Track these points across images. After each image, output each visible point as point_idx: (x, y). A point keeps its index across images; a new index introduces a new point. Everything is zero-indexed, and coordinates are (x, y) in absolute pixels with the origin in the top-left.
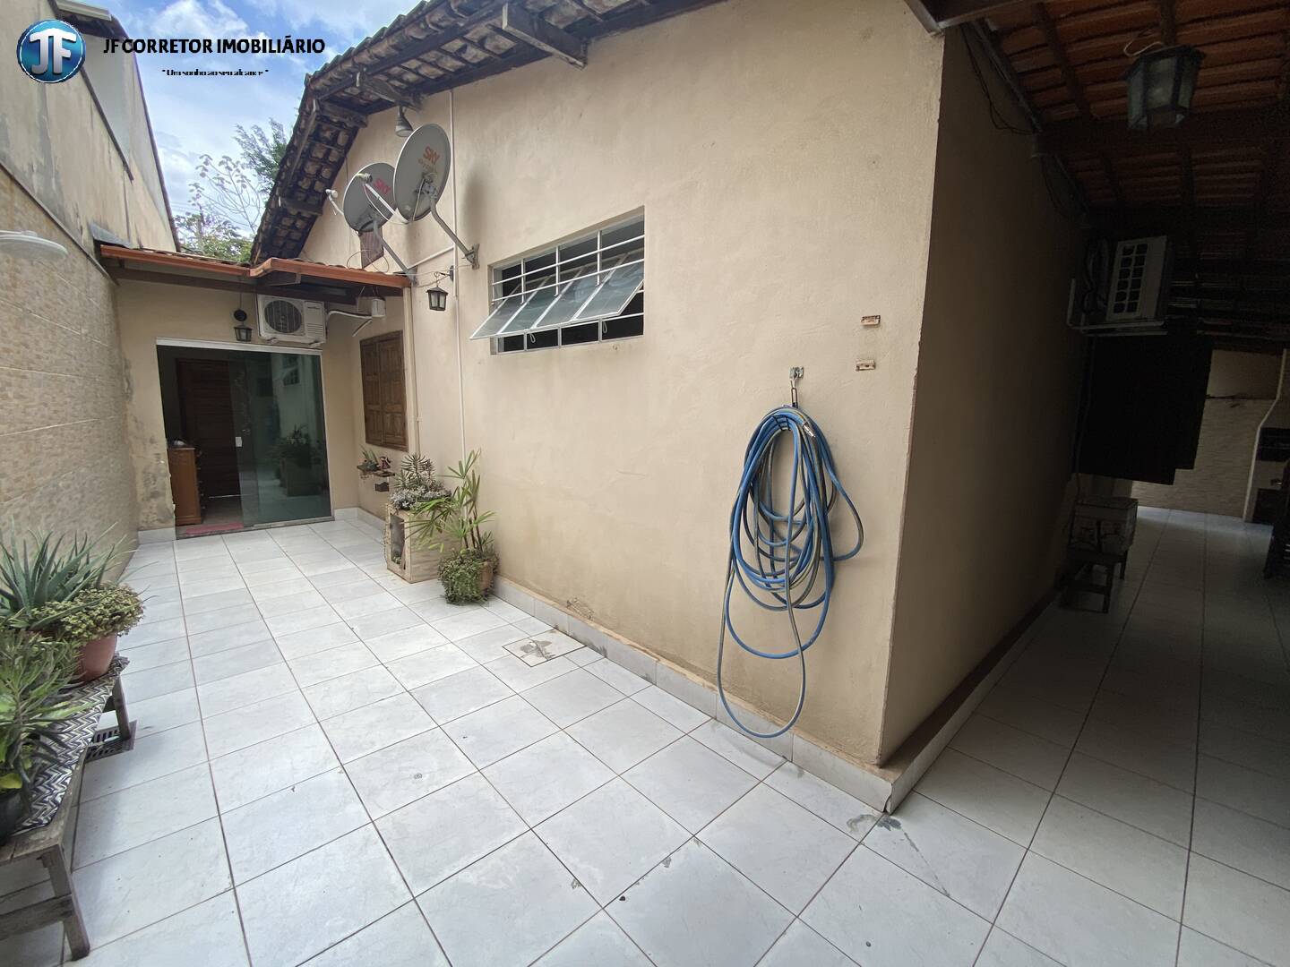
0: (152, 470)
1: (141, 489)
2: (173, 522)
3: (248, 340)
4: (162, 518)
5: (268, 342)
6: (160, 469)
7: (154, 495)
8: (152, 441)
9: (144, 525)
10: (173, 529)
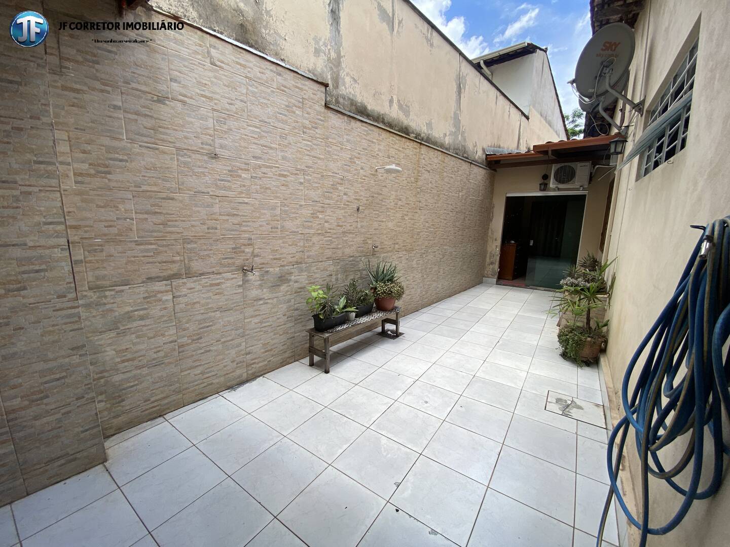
0: (493, 253)
1: (488, 260)
2: (496, 277)
3: (544, 190)
4: (493, 274)
5: (554, 190)
6: (496, 252)
7: (492, 263)
8: (496, 240)
9: (486, 275)
10: (495, 280)
